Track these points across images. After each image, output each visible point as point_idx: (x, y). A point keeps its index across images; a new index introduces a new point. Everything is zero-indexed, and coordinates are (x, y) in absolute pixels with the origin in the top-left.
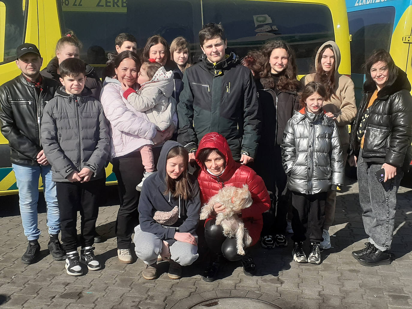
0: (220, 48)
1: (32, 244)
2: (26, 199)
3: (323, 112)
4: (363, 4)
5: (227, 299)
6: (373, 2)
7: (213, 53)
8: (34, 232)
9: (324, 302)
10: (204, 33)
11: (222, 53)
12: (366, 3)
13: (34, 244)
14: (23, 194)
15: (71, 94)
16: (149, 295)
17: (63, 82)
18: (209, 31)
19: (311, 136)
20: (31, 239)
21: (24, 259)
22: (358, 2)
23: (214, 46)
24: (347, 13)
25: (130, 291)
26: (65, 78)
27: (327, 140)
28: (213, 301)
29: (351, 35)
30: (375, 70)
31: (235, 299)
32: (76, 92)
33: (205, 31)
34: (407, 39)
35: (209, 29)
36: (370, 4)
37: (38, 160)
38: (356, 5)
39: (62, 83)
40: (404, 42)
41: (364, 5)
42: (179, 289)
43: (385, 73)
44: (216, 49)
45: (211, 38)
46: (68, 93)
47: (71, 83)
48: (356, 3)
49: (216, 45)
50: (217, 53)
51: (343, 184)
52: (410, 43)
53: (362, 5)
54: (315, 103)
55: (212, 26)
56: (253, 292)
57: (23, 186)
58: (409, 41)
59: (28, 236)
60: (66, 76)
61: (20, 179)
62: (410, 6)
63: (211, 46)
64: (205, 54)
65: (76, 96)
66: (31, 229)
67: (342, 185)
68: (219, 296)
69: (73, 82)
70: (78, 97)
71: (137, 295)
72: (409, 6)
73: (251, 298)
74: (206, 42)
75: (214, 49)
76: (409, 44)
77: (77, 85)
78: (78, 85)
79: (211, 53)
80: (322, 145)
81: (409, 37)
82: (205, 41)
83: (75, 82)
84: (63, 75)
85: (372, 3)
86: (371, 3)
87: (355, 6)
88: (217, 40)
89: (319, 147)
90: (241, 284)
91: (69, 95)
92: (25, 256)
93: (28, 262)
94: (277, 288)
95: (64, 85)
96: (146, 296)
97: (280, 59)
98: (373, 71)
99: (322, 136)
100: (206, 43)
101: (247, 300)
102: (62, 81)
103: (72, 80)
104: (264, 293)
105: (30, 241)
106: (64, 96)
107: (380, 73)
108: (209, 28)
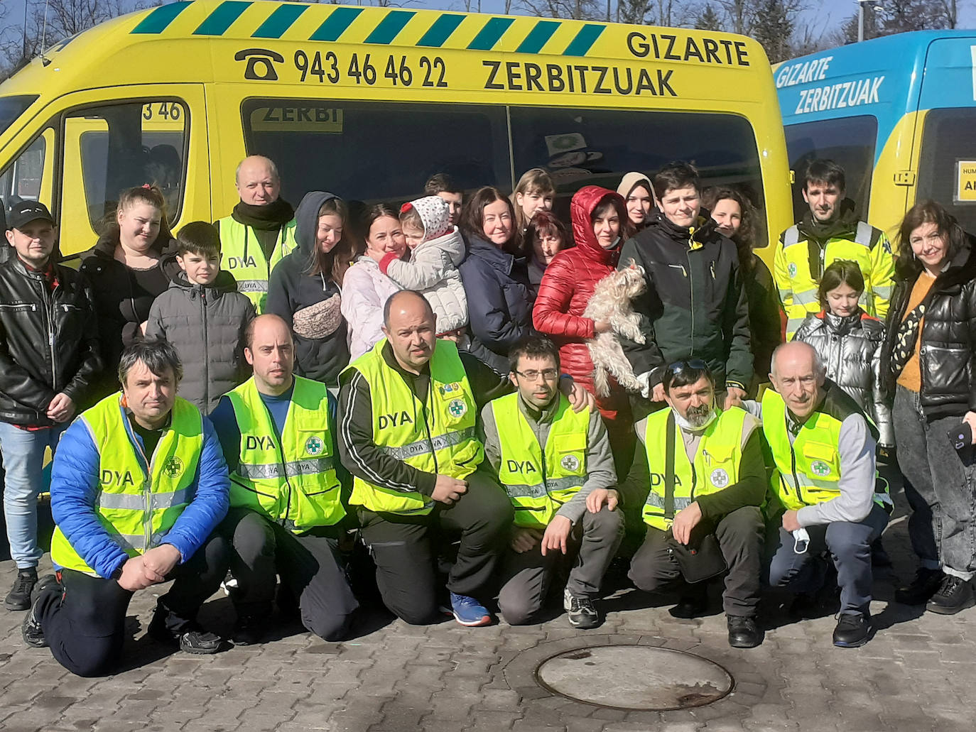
0: (692, 203)
1: (25, 575)
2: (21, 488)
3: (858, 314)
4: (812, 110)
5: (605, 648)
6: (833, 107)
7: (679, 212)
8: (31, 551)
9: (778, 648)
10: (666, 177)
11: (696, 212)
12: (818, 108)
13: (29, 576)
14: (15, 480)
15: (196, 284)
16: (464, 646)
17: (183, 263)
18: (676, 174)
19: (834, 357)
20: (23, 565)
21: (11, 600)
22: (803, 107)
23: (682, 201)
24: (784, 126)
25: (428, 640)
26: (185, 256)
27: (864, 365)
28: (583, 651)
29: (792, 172)
30: (919, 239)
31: (620, 648)
32: (204, 281)
33: (669, 175)
34: (904, 178)
35: (675, 172)
36: (826, 110)
37: (49, 413)
38: (799, 111)
39: (180, 264)
40: (897, 183)
41: (814, 111)
42: (515, 635)
43: (938, 242)
44: (686, 204)
45: (680, 187)
46: (192, 282)
47: (195, 265)
48: (798, 108)
49: (687, 199)
50: (687, 212)
51: (891, 443)
52: (908, 185)
53: (810, 112)
54: (843, 302)
55: (681, 167)
56: (649, 637)
57: (17, 465)
58: (906, 181)
59: (19, 560)
60: (187, 253)
61: (12, 452)
62: (906, 114)
63: (677, 200)
64: (664, 214)
65: (204, 286)
66: (26, 545)
67: (889, 447)
68: (590, 645)
69: (199, 264)
70: (207, 290)
71: (442, 645)
72: (904, 114)
73: (648, 646)
74: (670, 193)
75: (682, 205)
76: (906, 187)
77: (206, 269)
78: (208, 269)
79: (676, 212)
80: (853, 374)
81: (906, 175)
82: (667, 191)
83: (203, 264)
84: (181, 251)
85: (831, 109)
86: (828, 108)
87: (796, 113)
88: (688, 191)
89: (849, 378)
90: (625, 626)
91: (192, 286)
92: (12, 596)
93: (19, 607)
94: (692, 630)
95: (183, 268)
96: (460, 646)
97: (728, 216)
98: (915, 241)
99: (856, 359)
100: (669, 195)
101: (641, 649)
102: (181, 262)
103: (197, 260)
104: (669, 638)
105: (21, 570)
106: (183, 288)
107: (929, 243)
108: (675, 169)
